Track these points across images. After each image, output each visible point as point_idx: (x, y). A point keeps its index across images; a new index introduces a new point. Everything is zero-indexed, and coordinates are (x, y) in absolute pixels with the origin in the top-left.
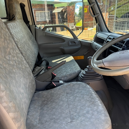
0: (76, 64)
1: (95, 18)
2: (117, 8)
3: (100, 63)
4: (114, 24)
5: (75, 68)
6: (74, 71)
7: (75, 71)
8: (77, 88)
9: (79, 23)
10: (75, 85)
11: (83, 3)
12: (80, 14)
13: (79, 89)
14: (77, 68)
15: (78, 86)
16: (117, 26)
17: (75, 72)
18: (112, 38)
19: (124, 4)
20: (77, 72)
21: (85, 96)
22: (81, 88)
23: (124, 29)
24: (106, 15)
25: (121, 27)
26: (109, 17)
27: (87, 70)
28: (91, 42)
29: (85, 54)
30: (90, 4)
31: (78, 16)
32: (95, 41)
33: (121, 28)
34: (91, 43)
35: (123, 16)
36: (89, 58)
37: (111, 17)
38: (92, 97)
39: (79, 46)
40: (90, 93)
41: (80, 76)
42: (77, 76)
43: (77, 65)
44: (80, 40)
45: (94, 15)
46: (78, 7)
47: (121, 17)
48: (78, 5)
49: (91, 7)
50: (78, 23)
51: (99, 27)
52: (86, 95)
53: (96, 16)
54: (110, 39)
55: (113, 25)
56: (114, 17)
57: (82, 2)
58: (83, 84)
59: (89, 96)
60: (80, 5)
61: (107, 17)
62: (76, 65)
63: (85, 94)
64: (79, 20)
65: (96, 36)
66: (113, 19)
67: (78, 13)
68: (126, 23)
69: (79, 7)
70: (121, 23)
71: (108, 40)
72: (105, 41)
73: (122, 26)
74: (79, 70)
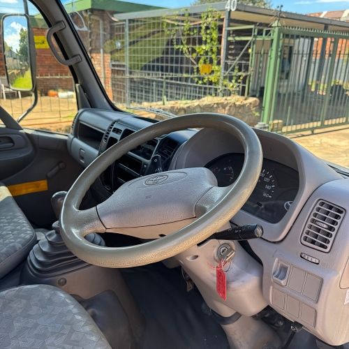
0: (16, 217)
1: (71, 67)
2: (130, 44)
3: (89, 220)
4: (127, 84)
5: (12, 231)
6: (7, 244)
7: (11, 245)
8: (19, 311)
9: (21, 78)
10: (11, 301)
11: (28, 18)
12: (23, 51)
13: (29, 316)
14: (21, 231)
15: (24, 301)
16: (134, 90)
17: (14, 247)
18: (123, 129)
19: (145, 37)
20: (20, 246)
21: (49, 341)
22: (34, 310)
23: (150, 98)
24: (104, 59)
25: (144, 94)
26: (113, 65)
27: (55, 236)
28: (66, 138)
29: (49, 174)
30: (50, 25)
31: (18, 57)
32: (76, 136)
33: (144, 97)
34: (65, 141)
35: (145, 66)
36: (58, 197)
37: (118, 66)
38: (73, 337)
39: (28, 152)
40: (67, 323)
41: (30, 261)
42: (23, 261)
43: (21, 218)
44: (30, 132)
45: (67, 58)
46: (14, 31)
47: (142, 69)
48: (14, 23)
49: (55, 35)
50: (19, 78)
51: (84, 94)
52: (53, 333)
53: (72, 62)
54: (117, 131)
55: (124, 86)
56: (124, 66)
57: (25, 17)
58: (43, 290)
59: (64, 337)
60: (20, 26)
61: (106, 66)
62: (15, 220)
63: (50, 329)
64: (21, 70)
65: (78, 120)
66: (124, 71)
67: (19, 50)
68: (154, 83)
69: (19, 31)
70: (142, 83)
71: (112, 134)
72: (104, 137)
73: (146, 92)
74: (28, 237)
